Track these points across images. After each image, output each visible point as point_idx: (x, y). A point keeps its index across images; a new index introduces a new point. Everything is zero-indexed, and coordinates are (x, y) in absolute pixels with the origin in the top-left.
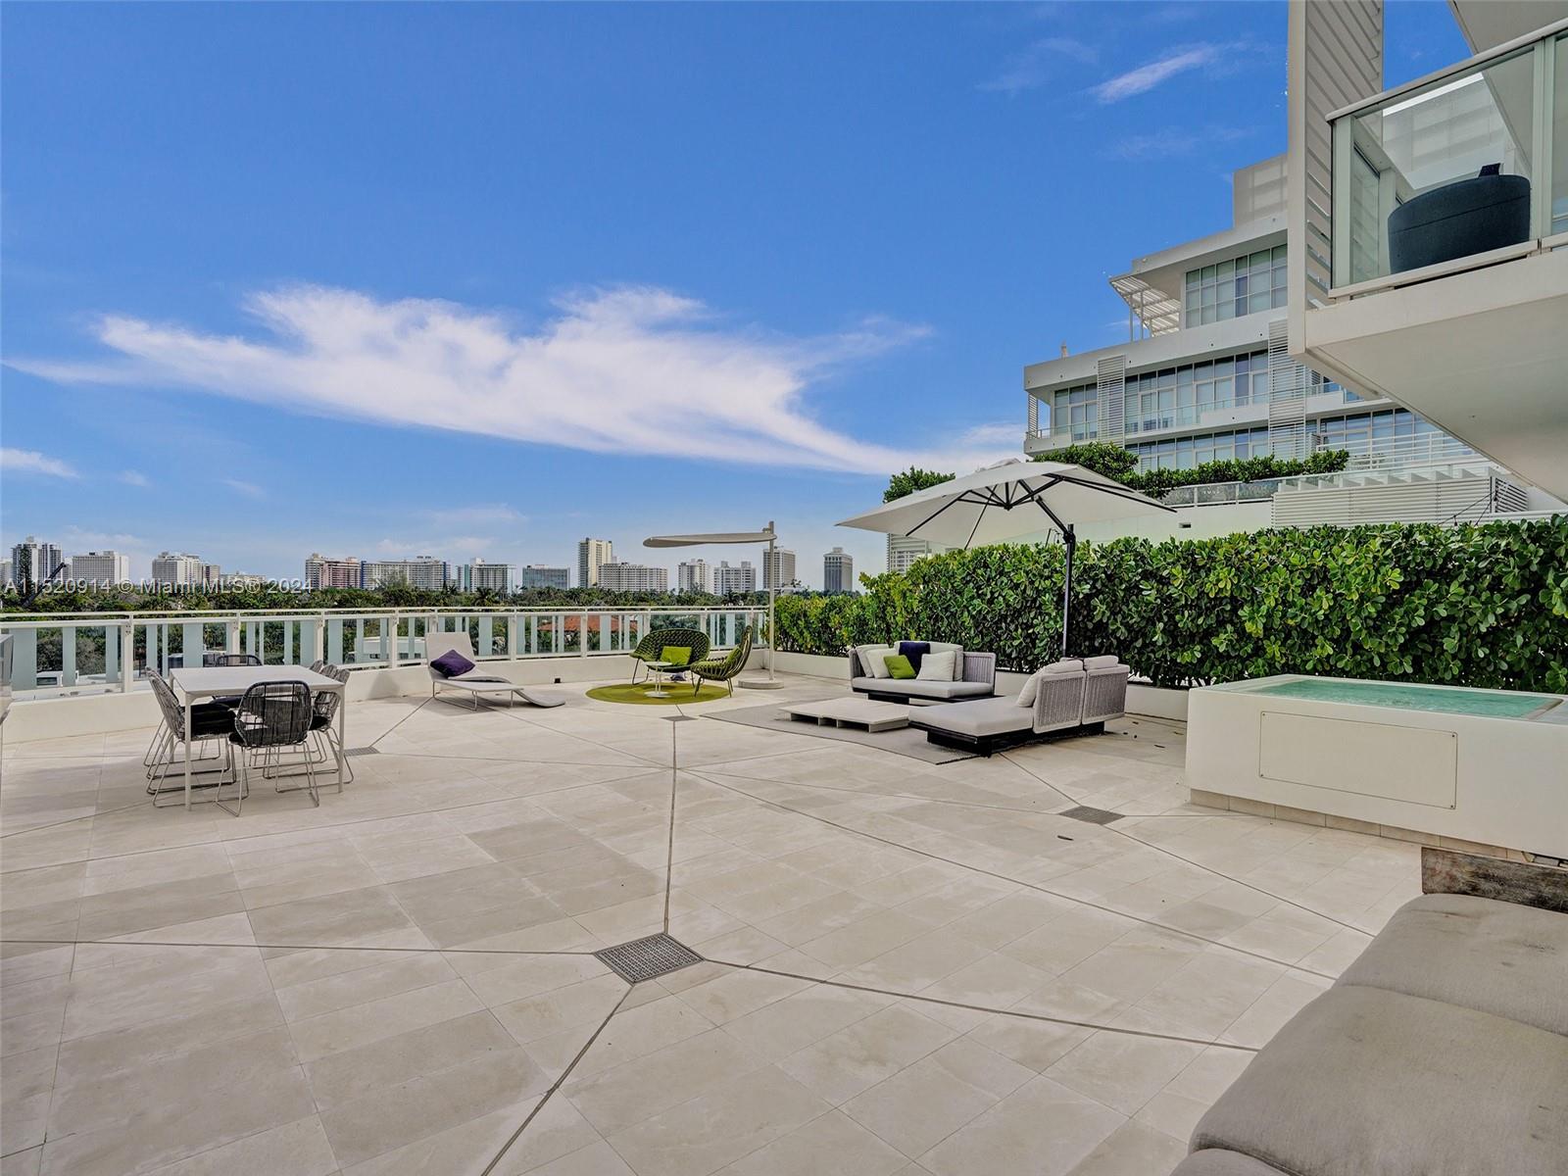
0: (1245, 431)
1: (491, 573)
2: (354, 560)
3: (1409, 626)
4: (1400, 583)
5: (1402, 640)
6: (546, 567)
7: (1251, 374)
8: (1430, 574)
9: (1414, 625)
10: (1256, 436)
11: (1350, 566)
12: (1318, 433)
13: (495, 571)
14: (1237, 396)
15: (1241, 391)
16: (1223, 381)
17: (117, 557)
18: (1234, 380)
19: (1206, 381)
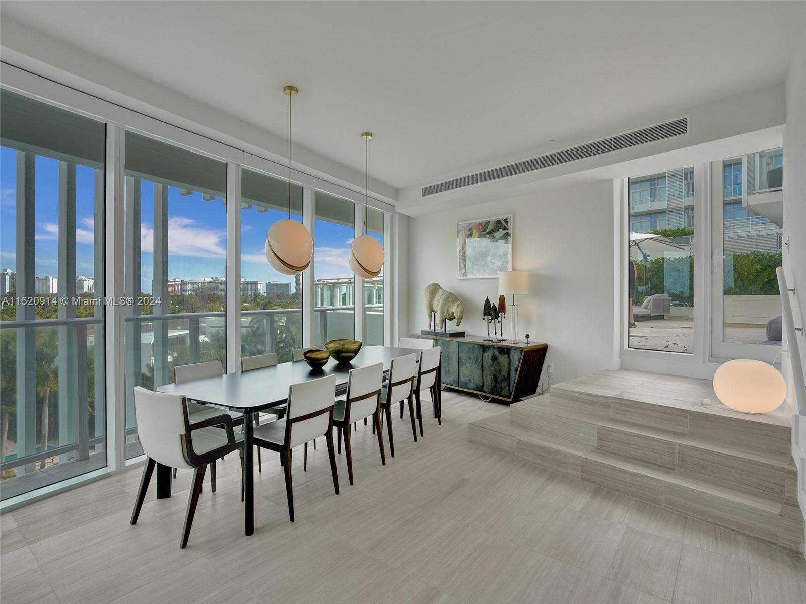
0: (655, 213)
1: (250, 286)
2: (177, 280)
3: (763, 281)
4: (761, 269)
5: (761, 286)
6: (278, 283)
7: (658, 187)
8: (769, 266)
9: (765, 281)
10: (661, 216)
11: (743, 264)
12: (690, 214)
13: (251, 285)
14: (651, 198)
15: (653, 196)
16: (644, 190)
17: (51, 279)
18: (650, 190)
19: (636, 191)
